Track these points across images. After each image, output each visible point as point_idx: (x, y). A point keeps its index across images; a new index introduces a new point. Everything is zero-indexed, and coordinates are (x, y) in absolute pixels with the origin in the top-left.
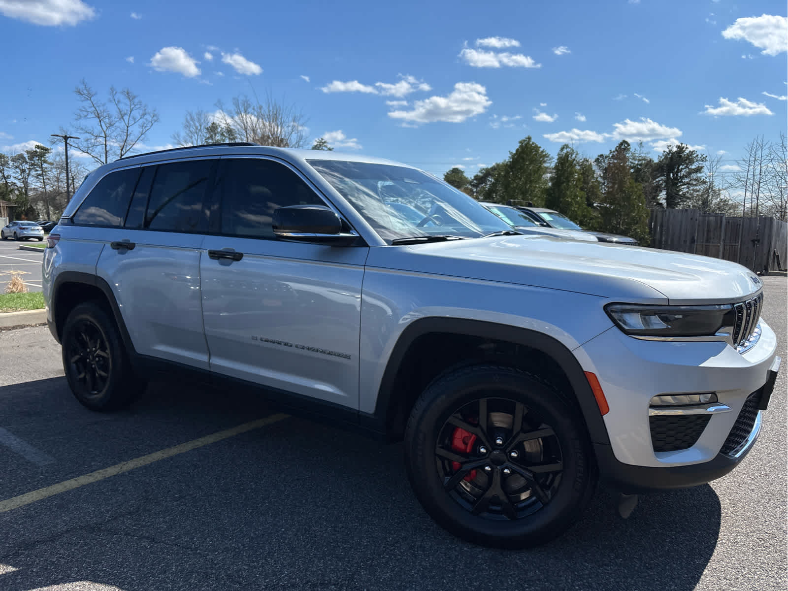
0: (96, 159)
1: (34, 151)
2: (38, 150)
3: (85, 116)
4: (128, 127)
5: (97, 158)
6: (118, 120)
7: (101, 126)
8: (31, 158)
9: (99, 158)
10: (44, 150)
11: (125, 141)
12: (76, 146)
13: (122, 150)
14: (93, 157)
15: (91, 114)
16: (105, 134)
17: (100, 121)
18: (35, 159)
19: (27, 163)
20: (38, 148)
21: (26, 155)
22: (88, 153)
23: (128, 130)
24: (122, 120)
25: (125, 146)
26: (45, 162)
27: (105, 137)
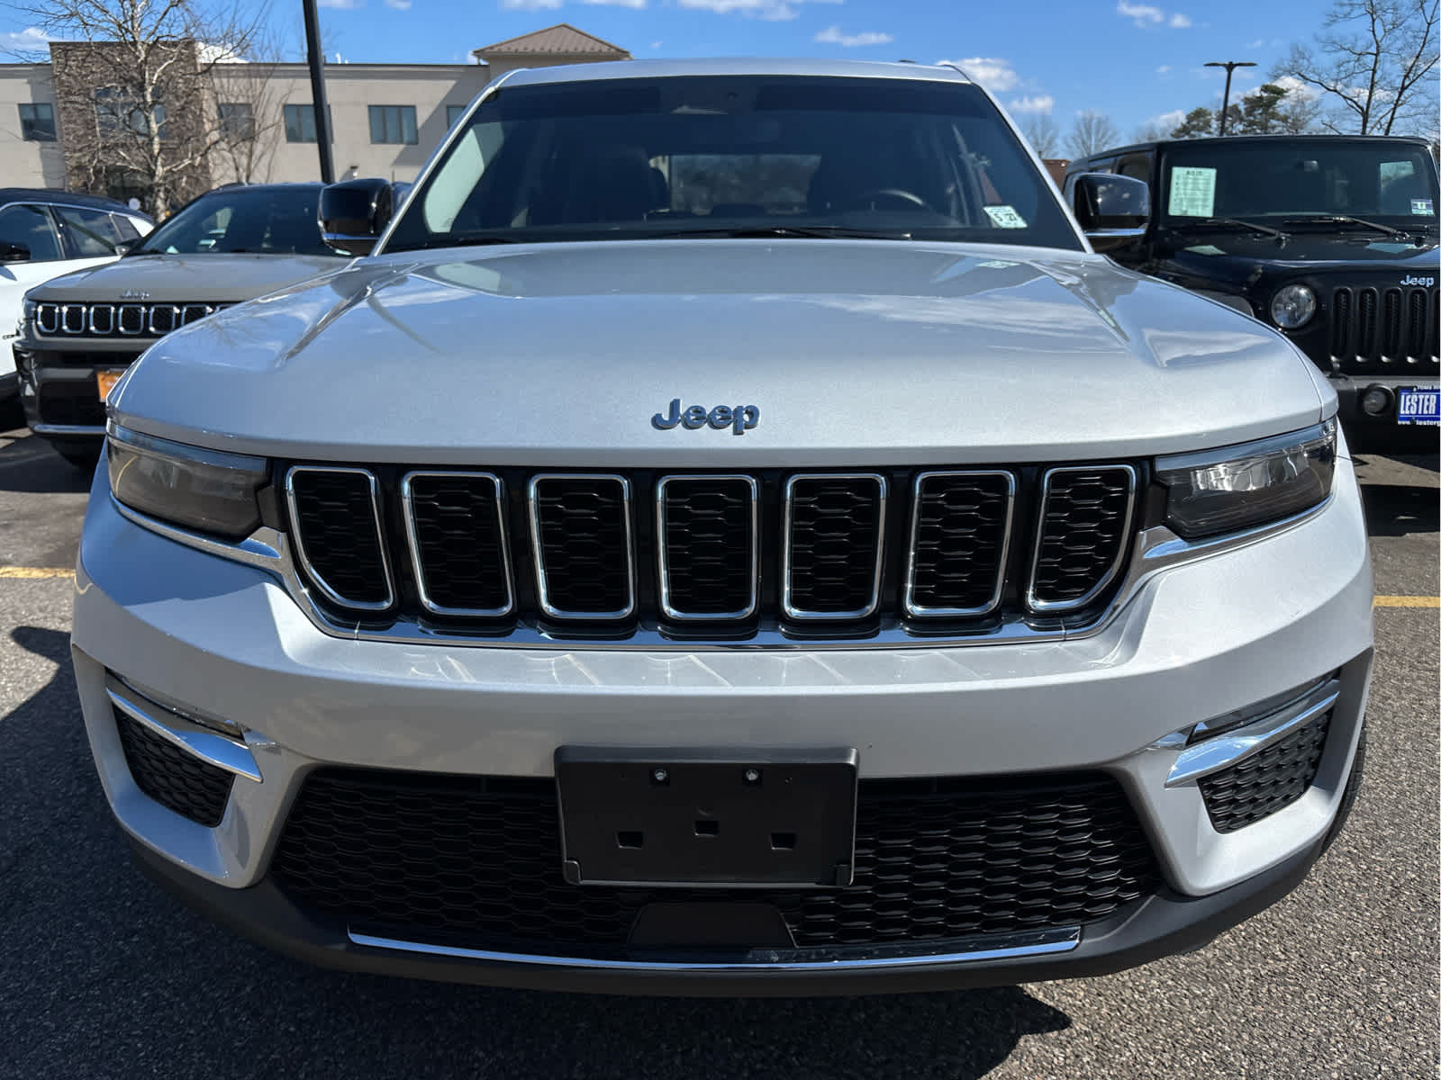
0: (1349, 102)
1: (1257, 97)
2: (1265, 95)
3: (1346, 16)
4: (1429, 24)
5: (1351, 100)
6: (1412, 11)
7: (1373, 31)
8: (1250, 112)
9: (1356, 99)
10: (1273, 92)
11: (1417, 57)
12: (1316, 79)
13: (1406, 77)
14: (1345, 97)
15: (1360, 8)
16: (1378, 47)
17: (1374, 20)
18: (1256, 112)
19: (1242, 120)
20: (1265, 92)
21: (1242, 107)
22: (1335, 91)
23: (1428, 31)
24: (1421, 11)
25: (1414, 68)
26: (1274, 116)
27: (1377, 55)
